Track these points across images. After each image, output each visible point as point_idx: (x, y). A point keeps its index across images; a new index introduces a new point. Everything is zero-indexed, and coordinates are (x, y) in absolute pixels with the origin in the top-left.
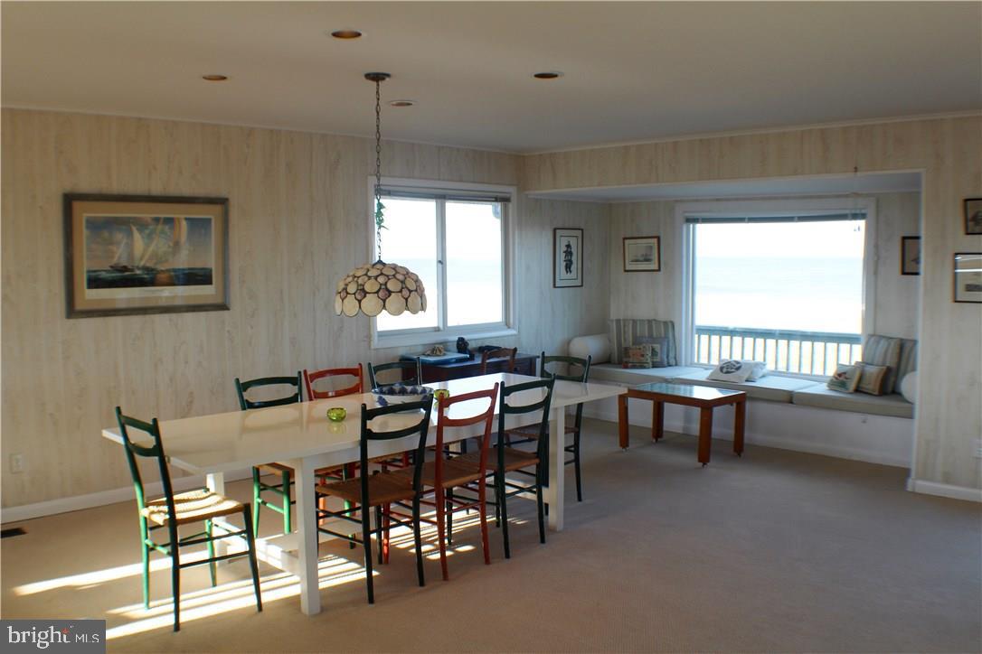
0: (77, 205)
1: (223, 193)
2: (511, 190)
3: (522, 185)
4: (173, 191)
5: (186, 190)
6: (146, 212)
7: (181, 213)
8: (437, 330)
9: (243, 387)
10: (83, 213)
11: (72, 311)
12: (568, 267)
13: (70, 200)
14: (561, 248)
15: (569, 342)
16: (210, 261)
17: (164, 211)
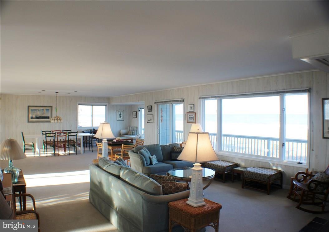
0: (30, 107)
1: (52, 106)
2: (107, 104)
3: (109, 103)
4: (44, 105)
5: (46, 105)
6: (40, 108)
7: (45, 108)
8: (91, 127)
9: (43, 132)
10: (31, 108)
11: (28, 122)
12: (120, 117)
13: (29, 106)
14: (119, 113)
15: (120, 130)
16: (49, 115)
17: (42, 108)
